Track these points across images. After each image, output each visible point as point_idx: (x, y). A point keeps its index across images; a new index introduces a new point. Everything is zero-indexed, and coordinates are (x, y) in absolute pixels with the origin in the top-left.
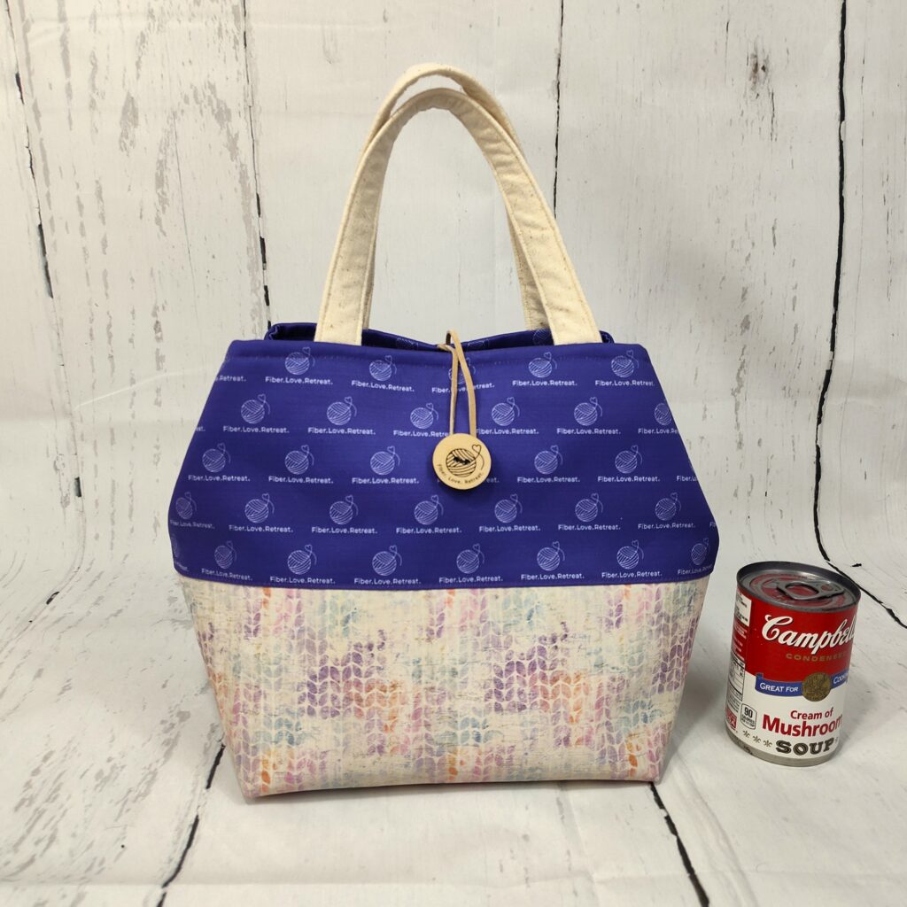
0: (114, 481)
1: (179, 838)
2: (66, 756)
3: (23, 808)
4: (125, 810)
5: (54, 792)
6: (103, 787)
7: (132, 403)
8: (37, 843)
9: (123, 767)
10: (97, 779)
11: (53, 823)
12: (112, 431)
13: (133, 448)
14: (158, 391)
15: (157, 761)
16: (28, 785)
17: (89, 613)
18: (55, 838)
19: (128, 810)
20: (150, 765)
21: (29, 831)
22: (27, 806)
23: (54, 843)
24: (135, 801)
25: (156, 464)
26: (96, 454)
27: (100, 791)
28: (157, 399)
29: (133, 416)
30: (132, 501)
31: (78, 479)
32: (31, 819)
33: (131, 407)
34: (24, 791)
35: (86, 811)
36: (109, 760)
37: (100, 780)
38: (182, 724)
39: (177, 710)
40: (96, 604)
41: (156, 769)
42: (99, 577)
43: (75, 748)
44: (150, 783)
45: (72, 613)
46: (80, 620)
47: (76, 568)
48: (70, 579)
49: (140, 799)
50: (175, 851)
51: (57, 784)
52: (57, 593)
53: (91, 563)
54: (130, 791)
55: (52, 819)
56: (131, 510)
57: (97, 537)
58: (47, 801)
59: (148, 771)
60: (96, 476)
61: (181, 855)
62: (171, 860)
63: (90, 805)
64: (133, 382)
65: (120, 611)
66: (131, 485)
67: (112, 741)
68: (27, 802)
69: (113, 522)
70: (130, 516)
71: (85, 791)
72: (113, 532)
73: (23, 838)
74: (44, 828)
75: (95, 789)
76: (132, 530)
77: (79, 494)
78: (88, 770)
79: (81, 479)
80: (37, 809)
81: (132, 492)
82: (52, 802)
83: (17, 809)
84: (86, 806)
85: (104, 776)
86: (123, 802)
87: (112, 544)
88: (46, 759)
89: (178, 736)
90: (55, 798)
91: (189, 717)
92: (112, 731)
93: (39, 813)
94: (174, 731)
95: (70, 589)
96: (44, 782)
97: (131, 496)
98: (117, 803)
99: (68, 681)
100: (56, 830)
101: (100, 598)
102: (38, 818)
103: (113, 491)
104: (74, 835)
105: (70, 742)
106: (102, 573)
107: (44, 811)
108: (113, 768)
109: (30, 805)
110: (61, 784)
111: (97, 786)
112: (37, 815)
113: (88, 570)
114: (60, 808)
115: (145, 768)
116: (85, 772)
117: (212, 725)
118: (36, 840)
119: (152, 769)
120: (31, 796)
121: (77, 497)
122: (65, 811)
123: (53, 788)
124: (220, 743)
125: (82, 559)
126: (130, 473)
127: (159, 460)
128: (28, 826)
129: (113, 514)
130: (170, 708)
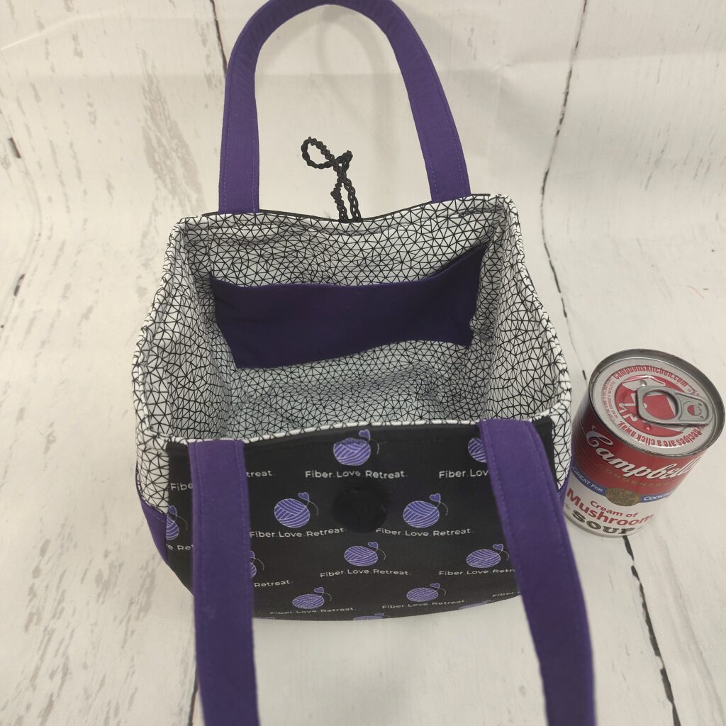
0: (51, 142)
1: (185, 676)
2: (62, 546)
3: (32, 628)
4: (129, 633)
5: (60, 602)
6: (104, 596)
7: (47, 53)
8: (52, 676)
9: (121, 565)
10: (98, 586)
11: (63, 648)
12: (33, 86)
13: (63, 106)
14: (75, 38)
15: (153, 558)
16: (32, 592)
17: (59, 311)
18: (68, 669)
19: (133, 632)
20: (147, 563)
21: (42, 658)
22: (36, 624)
23: (68, 676)
24: (137, 619)
25: (94, 123)
26: (23, 112)
27: (103, 603)
28: (76, 49)
29: (53, 69)
30: (77, 162)
31: (11, 140)
32: (42, 641)
33: (47, 58)
34: (30, 601)
35: (92, 631)
36: (106, 555)
37: (100, 586)
40: (64, 297)
41: (153, 570)
42: (61, 249)
43: (70, 534)
44: (149, 592)
45: (41, 311)
46: (52, 326)
47: (37, 233)
48: (34, 252)
49: (142, 614)
50: (184, 696)
51: (61, 590)
52: (22, 277)
53: (51, 229)
54: (131, 603)
55: (61, 643)
56: (79, 172)
57: (50, 199)
58: (54, 617)
59: (146, 573)
60: (30, 136)
61: (190, 702)
62: (181, 709)
63: (96, 624)
64: (41, 26)
65: (90, 310)
66: (71, 145)
67: (105, 524)
68: (35, 617)
69: (63, 184)
70: (79, 177)
71: (88, 603)
72: (65, 194)
73: (37, 669)
74: (56, 655)
75: (98, 600)
76: (85, 192)
77: (18, 156)
78: (87, 570)
79: (15, 140)
80: (46, 629)
81: (75, 153)
82: (59, 618)
83: (27, 628)
84: (91, 625)
85: (103, 581)
86: (125, 620)
87: (68, 207)
88: (43, 551)
90: (61, 612)
92: (103, 508)
93: (49, 633)
95: (35, 270)
96: (47, 587)
97: (75, 157)
98: (121, 623)
99: (51, 425)
100: (67, 658)
101: (67, 287)
102: (49, 640)
103: (54, 152)
104: (85, 667)
105: (63, 526)
106: (63, 243)
107: (53, 631)
108: (112, 566)
109: (38, 623)
110: (64, 592)
111: (99, 595)
112: (47, 637)
113: (50, 238)
114: (68, 627)
115: (142, 568)
116: (85, 574)
118: (50, 672)
119: (150, 570)
120: (38, 610)
121: (16, 159)
122: (73, 631)
123: (58, 598)
125: (41, 223)
126: (67, 133)
127: (95, 118)
128: (41, 652)
129: (60, 176)
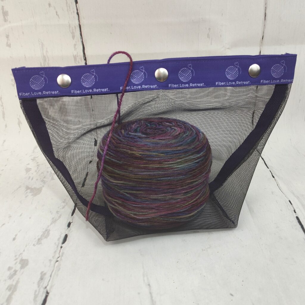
14: (7, 37)
28: (7, 43)
38: (22, 270)
39: (20, 258)
89: (18, 282)
91: (27, 264)
94: (16, 278)
117: (42, 272)
124: (45, 291)
130: (16, 256)
